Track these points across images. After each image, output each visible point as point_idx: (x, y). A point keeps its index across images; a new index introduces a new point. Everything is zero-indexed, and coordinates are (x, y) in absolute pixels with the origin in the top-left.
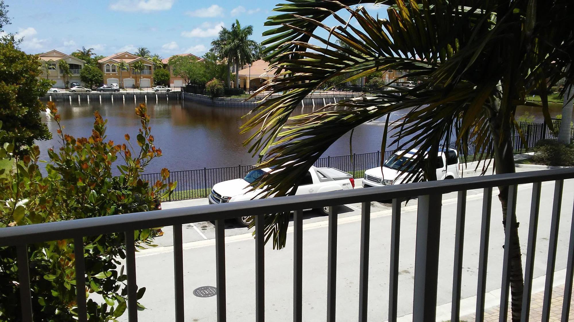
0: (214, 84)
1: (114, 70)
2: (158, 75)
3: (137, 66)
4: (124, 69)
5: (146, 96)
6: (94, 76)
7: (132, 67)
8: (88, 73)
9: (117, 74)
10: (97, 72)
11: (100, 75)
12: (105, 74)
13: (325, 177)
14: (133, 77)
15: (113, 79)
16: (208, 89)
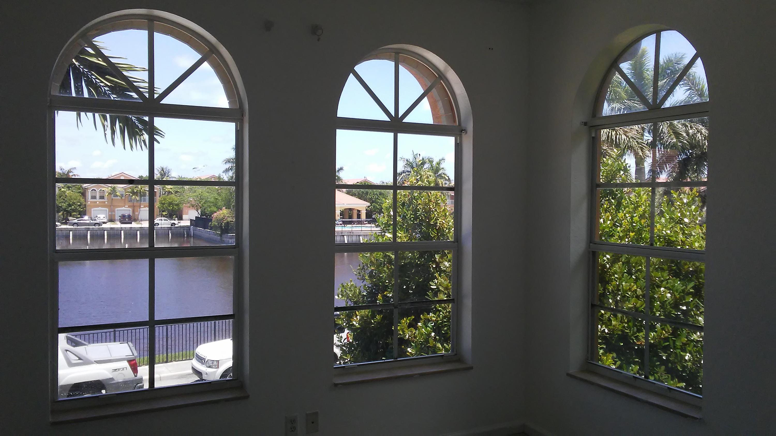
0: (222, 215)
1: (102, 197)
2: (164, 204)
3: (135, 191)
4: (117, 196)
5: (138, 232)
6: (70, 205)
7: (128, 192)
8: (62, 200)
9: (106, 203)
10: (75, 199)
11: (79, 204)
12: (89, 203)
13: (80, 359)
14: (129, 207)
15: (100, 208)
16: (214, 223)
